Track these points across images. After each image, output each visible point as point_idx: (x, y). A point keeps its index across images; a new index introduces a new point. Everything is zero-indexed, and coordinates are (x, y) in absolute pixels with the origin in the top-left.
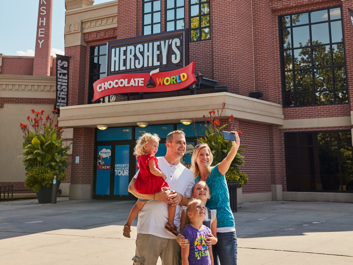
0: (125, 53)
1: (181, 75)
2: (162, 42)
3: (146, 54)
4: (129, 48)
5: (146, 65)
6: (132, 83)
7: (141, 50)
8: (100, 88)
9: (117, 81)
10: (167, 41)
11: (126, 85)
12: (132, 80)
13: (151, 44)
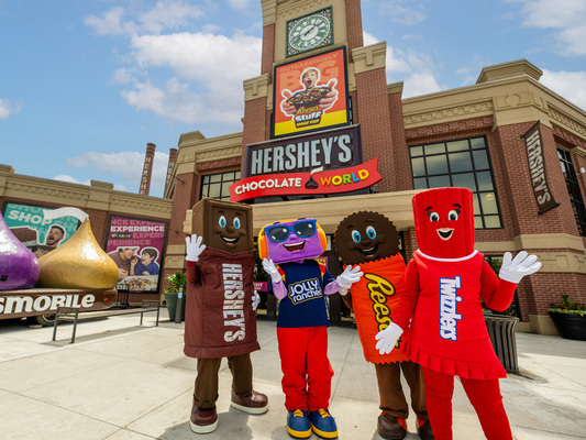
0: (271, 154)
1: (360, 172)
2: (324, 141)
3: (300, 154)
4: (276, 149)
5: (300, 166)
6: (285, 183)
7: (294, 150)
8: (241, 189)
9: (263, 181)
10: (331, 139)
11: (277, 186)
12: (285, 180)
13: (307, 144)
